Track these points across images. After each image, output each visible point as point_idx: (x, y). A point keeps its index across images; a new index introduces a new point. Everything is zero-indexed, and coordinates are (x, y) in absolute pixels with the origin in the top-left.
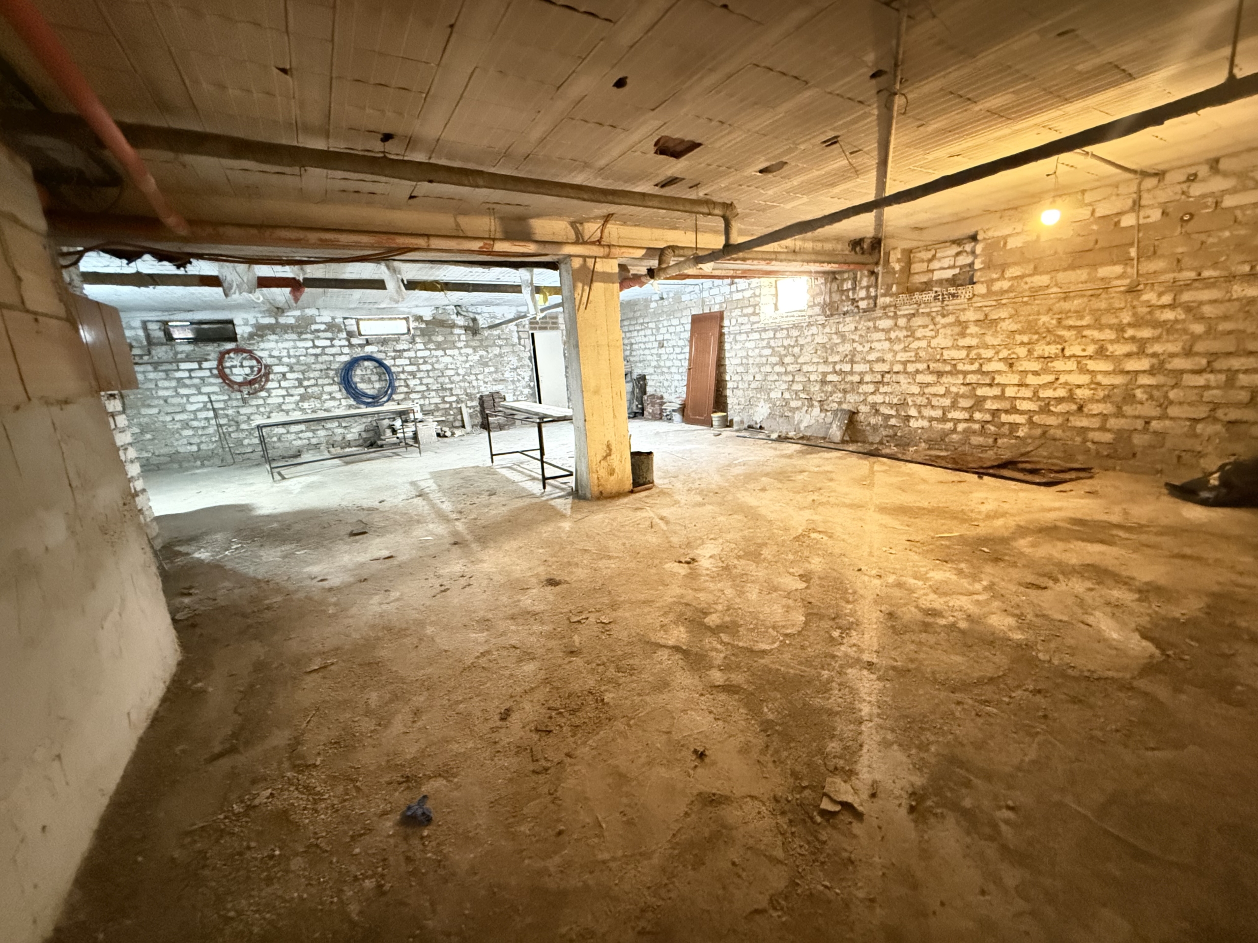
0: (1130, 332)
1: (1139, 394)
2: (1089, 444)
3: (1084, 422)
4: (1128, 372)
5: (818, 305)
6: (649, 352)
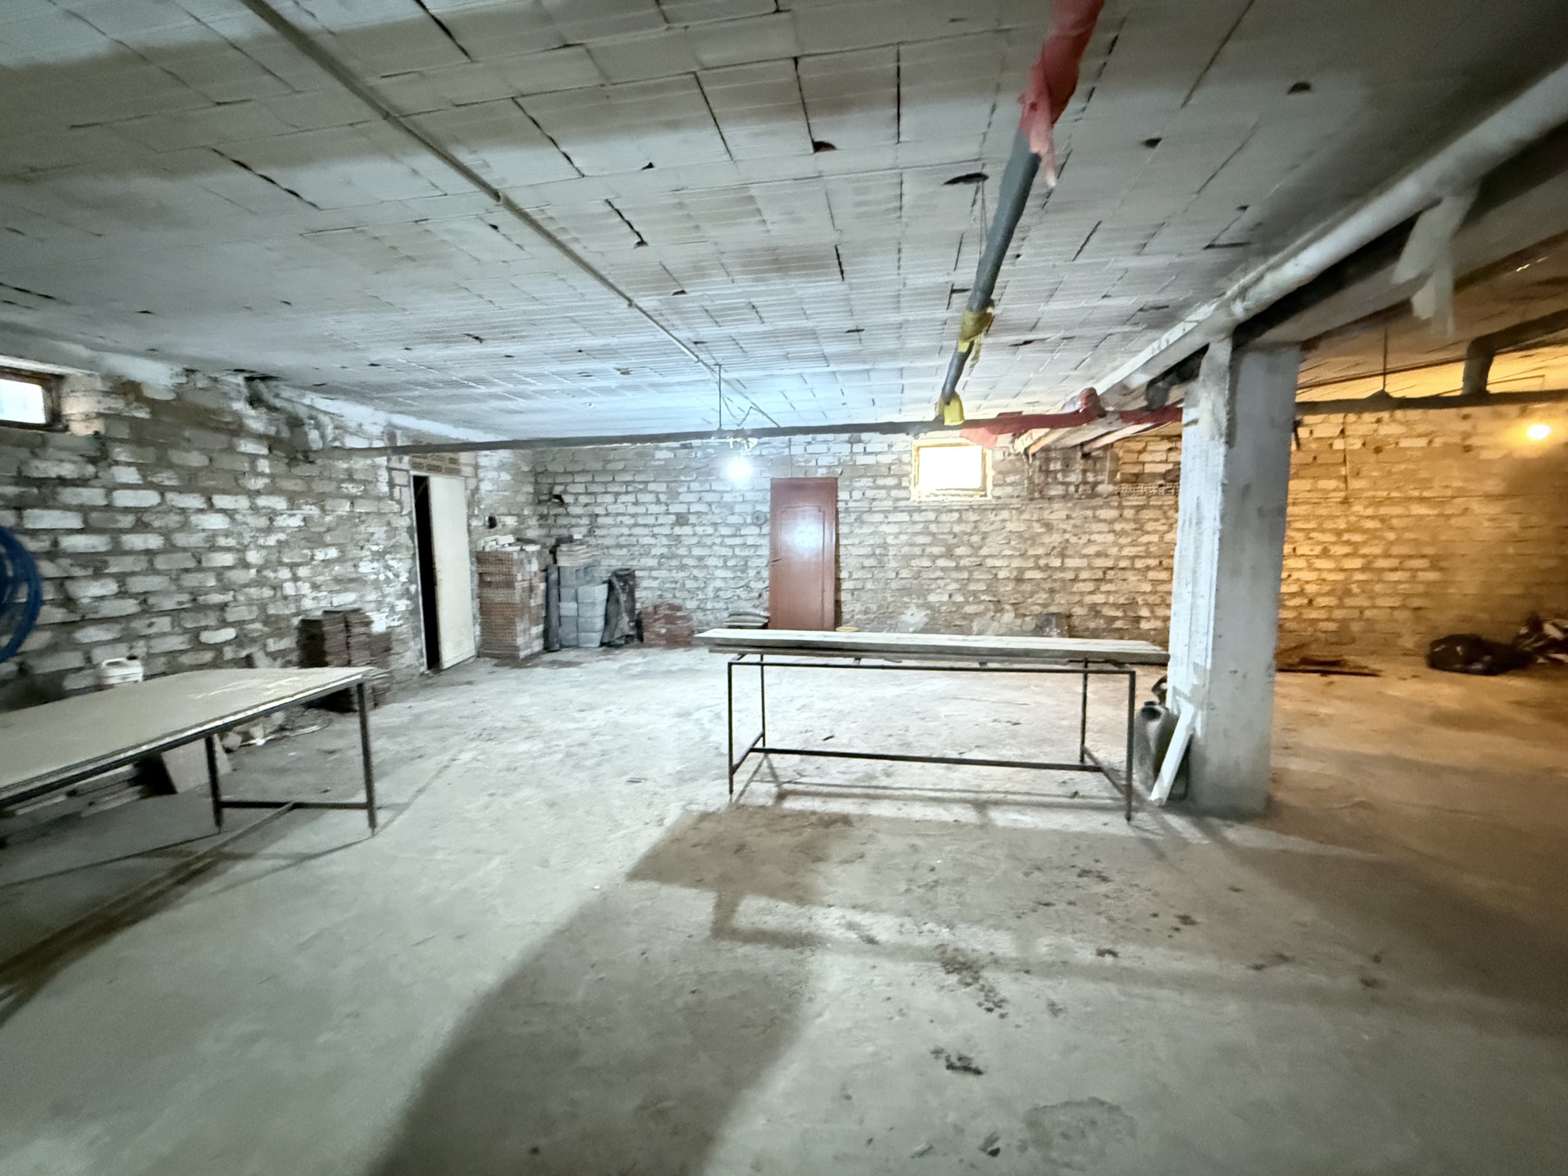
0: (1346, 537)
1: (1355, 588)
2: (1319, 634)
3: (1314, 615)
4: (1345, 570)
5: (1011, 484)
6: (646, 531)
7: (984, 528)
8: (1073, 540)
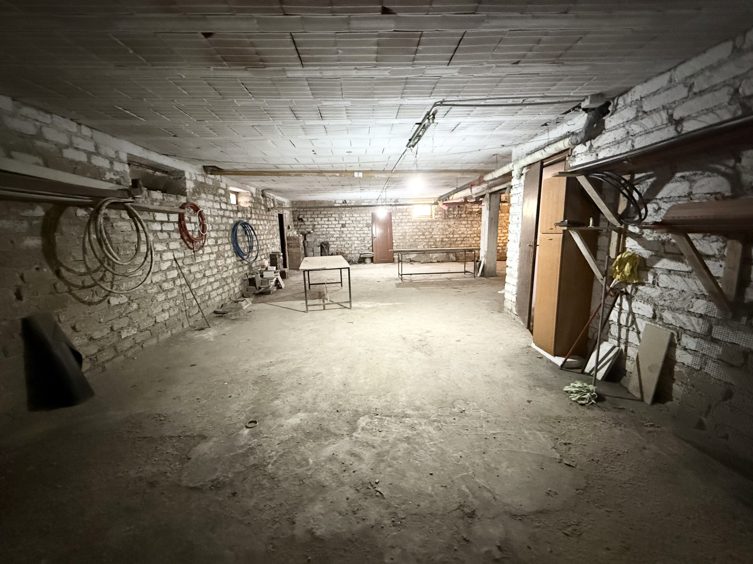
5: (440, 214)
6: (332, 229)
7: (433, 227)
8: (456, 230)
